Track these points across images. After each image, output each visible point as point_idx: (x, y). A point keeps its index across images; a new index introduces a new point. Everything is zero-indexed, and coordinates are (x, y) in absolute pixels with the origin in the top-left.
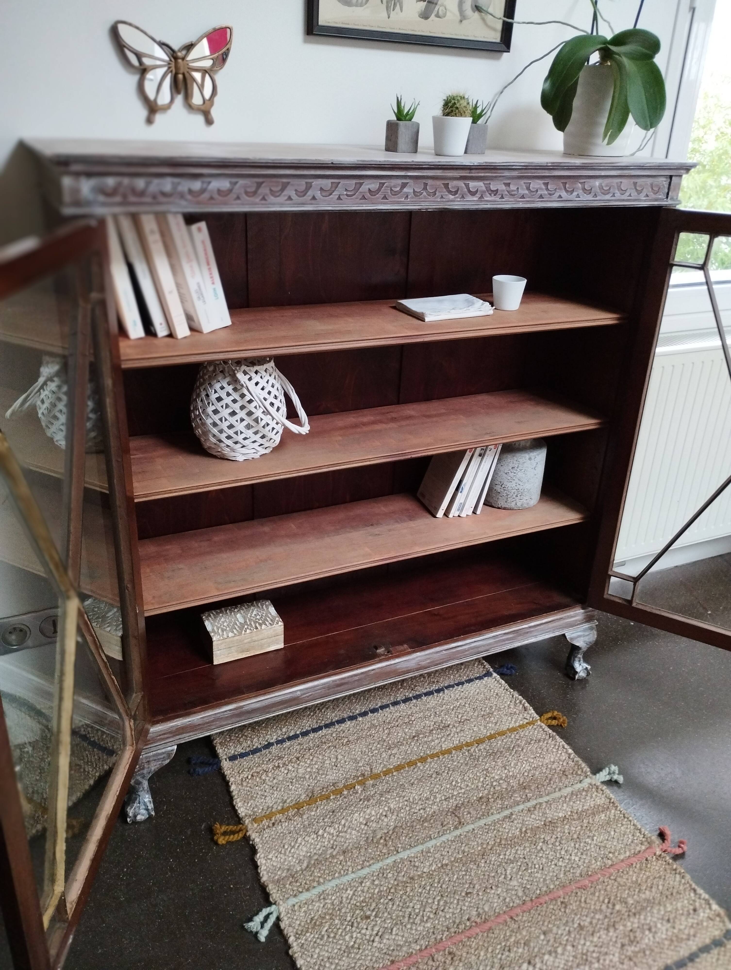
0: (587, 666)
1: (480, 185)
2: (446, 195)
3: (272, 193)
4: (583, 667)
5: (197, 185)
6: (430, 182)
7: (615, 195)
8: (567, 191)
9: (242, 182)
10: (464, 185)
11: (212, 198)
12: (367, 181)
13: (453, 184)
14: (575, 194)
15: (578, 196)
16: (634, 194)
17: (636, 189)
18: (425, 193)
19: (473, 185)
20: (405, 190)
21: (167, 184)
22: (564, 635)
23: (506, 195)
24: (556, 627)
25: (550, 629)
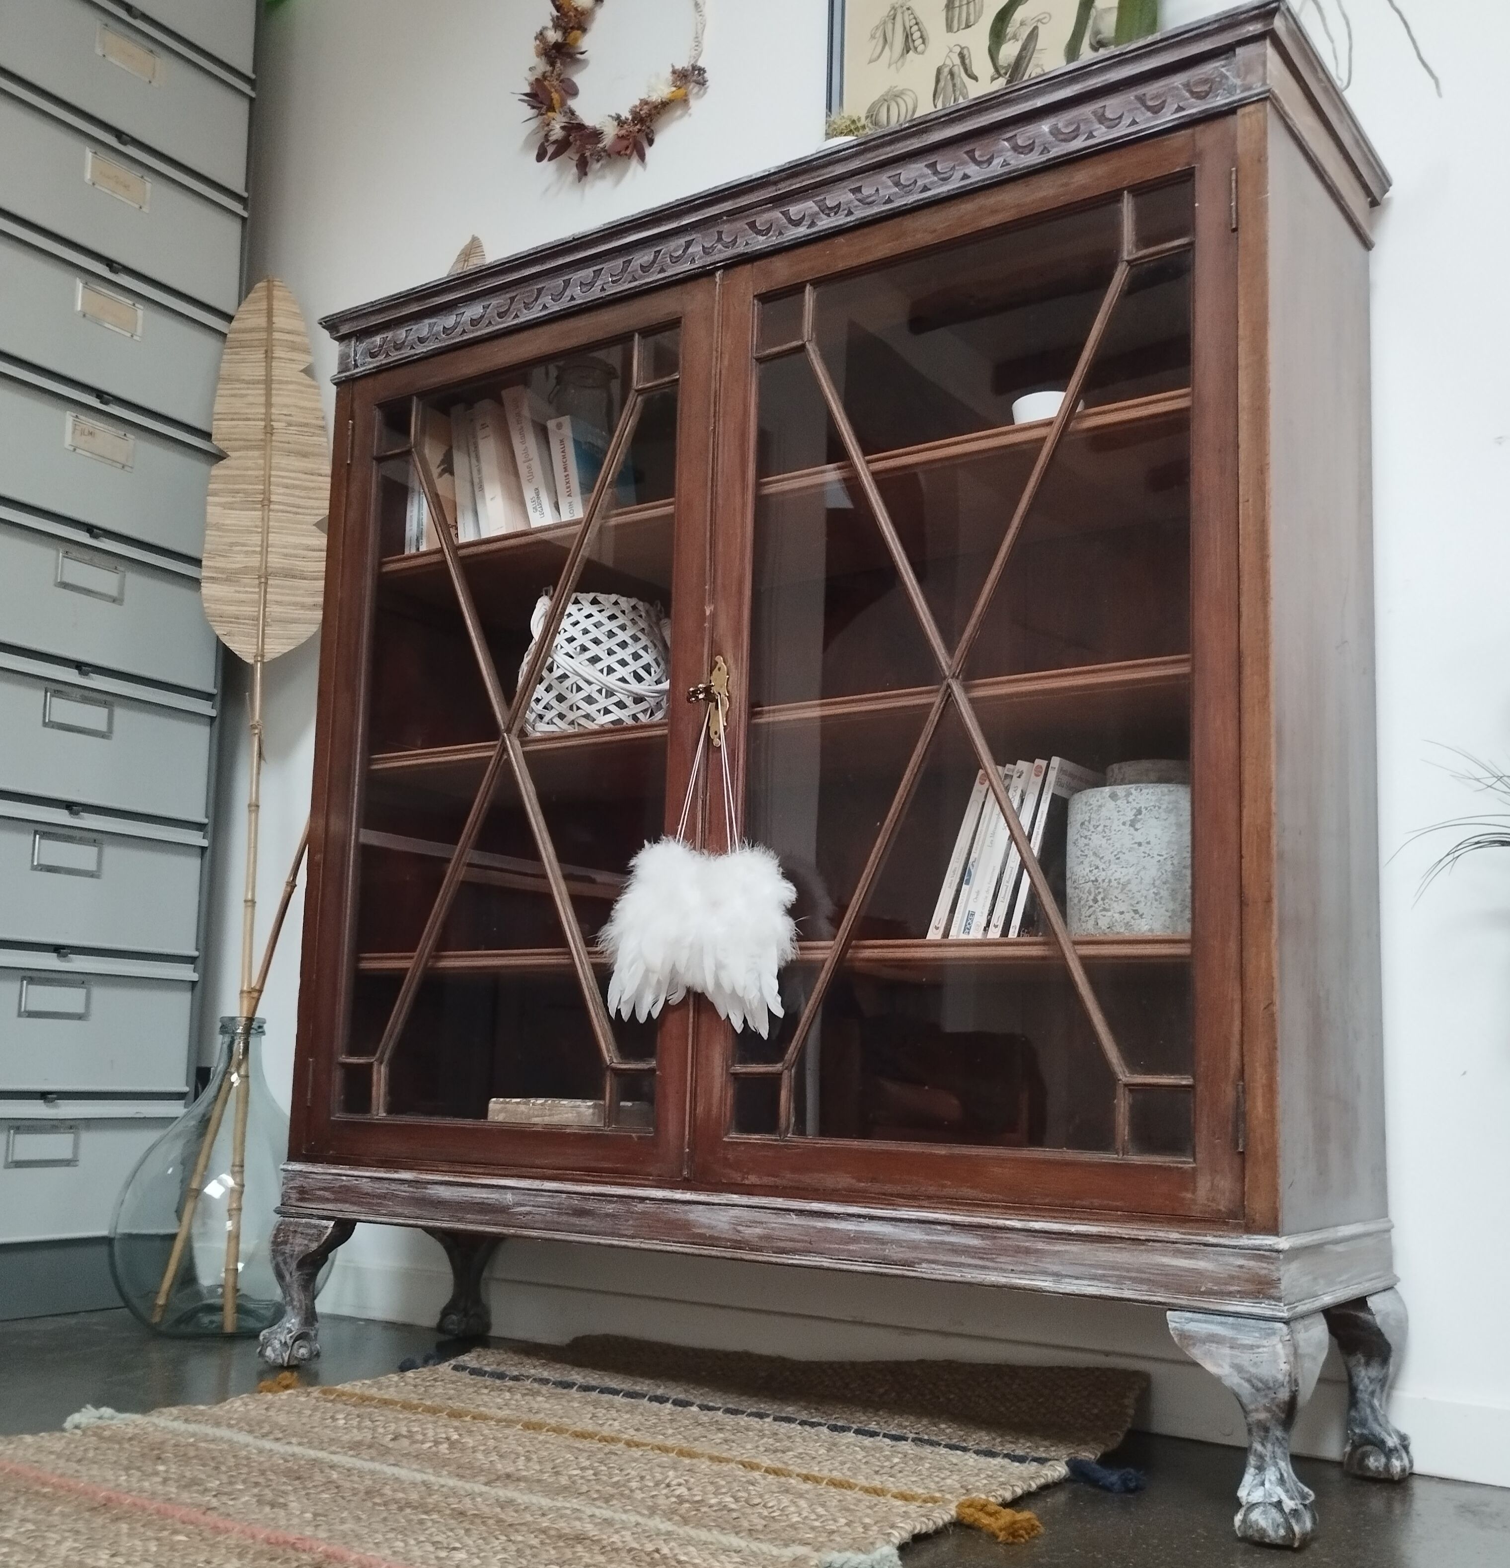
0: (1284, 1500)
1: (809, 206)
3: (527, 306)
4: (1267, 1494)
6: (726, 227)
8: (979, 163)
12: (636, 253)
14: (997, 162)
15: (1005, 164)
17: (1148, 108)
19: (794, 209)
21: (424, 328)
24: (1128, 1270)
25: (1104, 1268)
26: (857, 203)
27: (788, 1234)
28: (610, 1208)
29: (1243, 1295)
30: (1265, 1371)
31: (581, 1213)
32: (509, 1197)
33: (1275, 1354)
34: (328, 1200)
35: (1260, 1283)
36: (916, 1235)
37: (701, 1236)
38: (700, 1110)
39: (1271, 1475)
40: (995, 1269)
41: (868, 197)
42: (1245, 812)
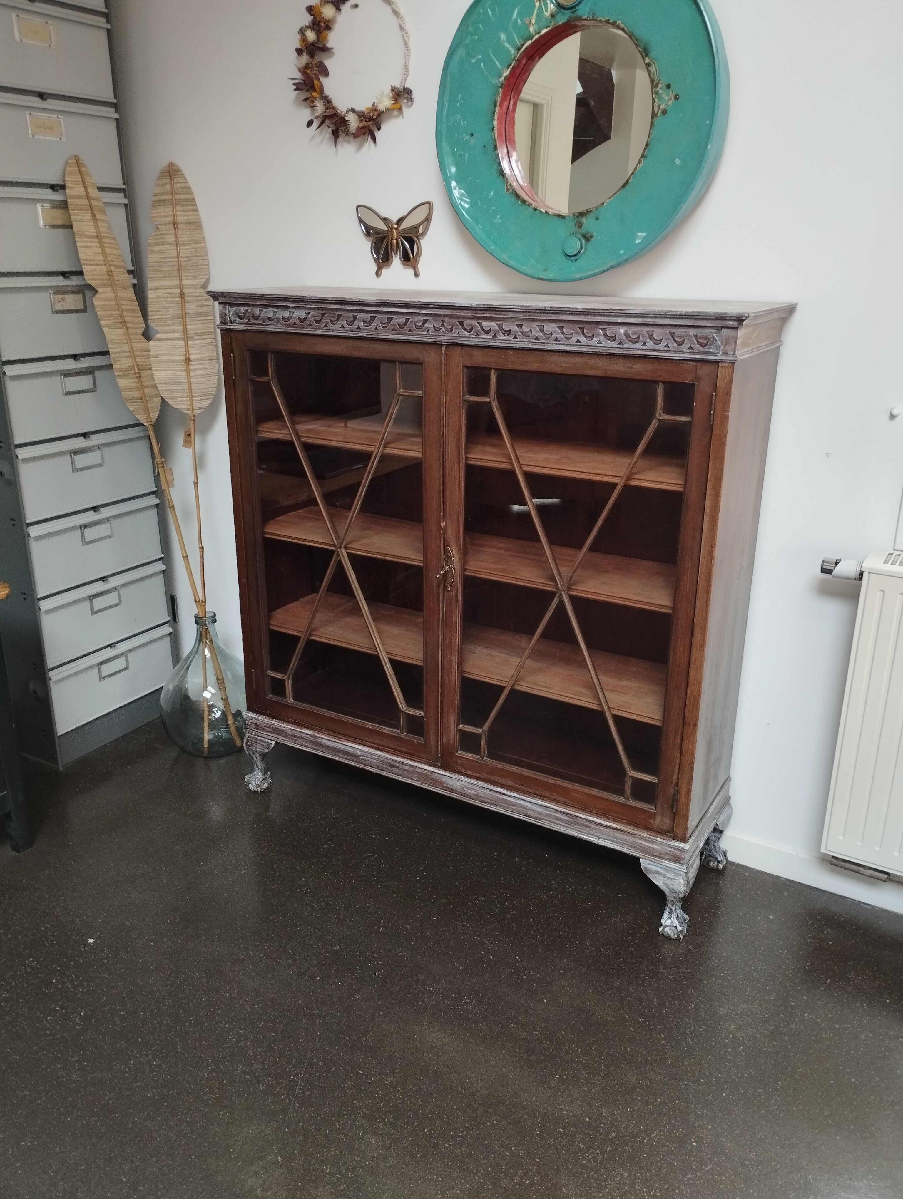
0: (678, 926)
1: (493, 325)
2: (462, 332)
3: (332, 322)
4: (672, 923)
5: (286, 314)
6: (446, 319)
7: (647, 344)
8: (586, 337)
9: (312, 313)
10: (477, 324)
11: (295, 323)
12: (395, 317)
13: (466, 323)
14: (595, 339)
15: (599, 342)
16: (673, 345)
17: (675, 341)
18: (443, 329)
19: (485, 324)
20: (426, 325)
21: (270, 312)
22: (638, 859)
23: (519, 335)
24: (626, 842)
25: (617, 839)
26: (520, 333)
27: (486, 796)
28: (406, 768)
29: (670, 860)
30: (676, 887)
31: (393, 766)
32: (359, 752)
33: (680, 883)
34: (270, 732)
35: (677, 857)
36: (541, 810)
37: (448, 787)
38: (445, 740)
39: (674, 916)
40: (573, 829)
41: (526, 332)
42: (689, 688)
